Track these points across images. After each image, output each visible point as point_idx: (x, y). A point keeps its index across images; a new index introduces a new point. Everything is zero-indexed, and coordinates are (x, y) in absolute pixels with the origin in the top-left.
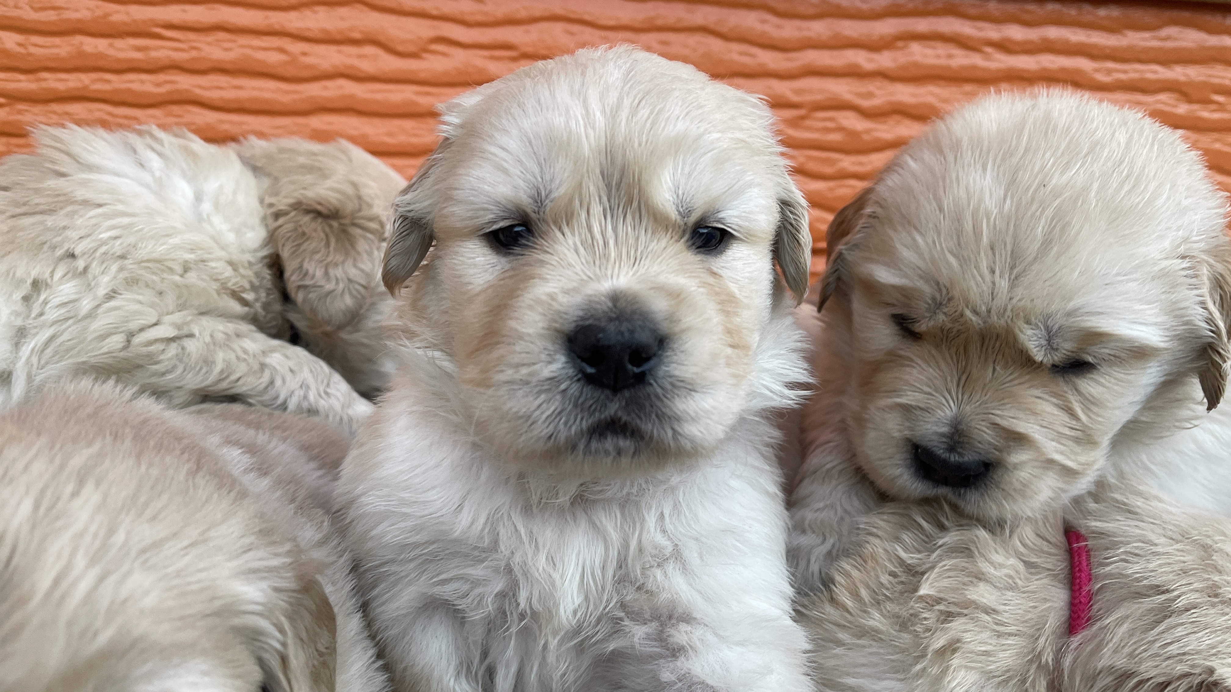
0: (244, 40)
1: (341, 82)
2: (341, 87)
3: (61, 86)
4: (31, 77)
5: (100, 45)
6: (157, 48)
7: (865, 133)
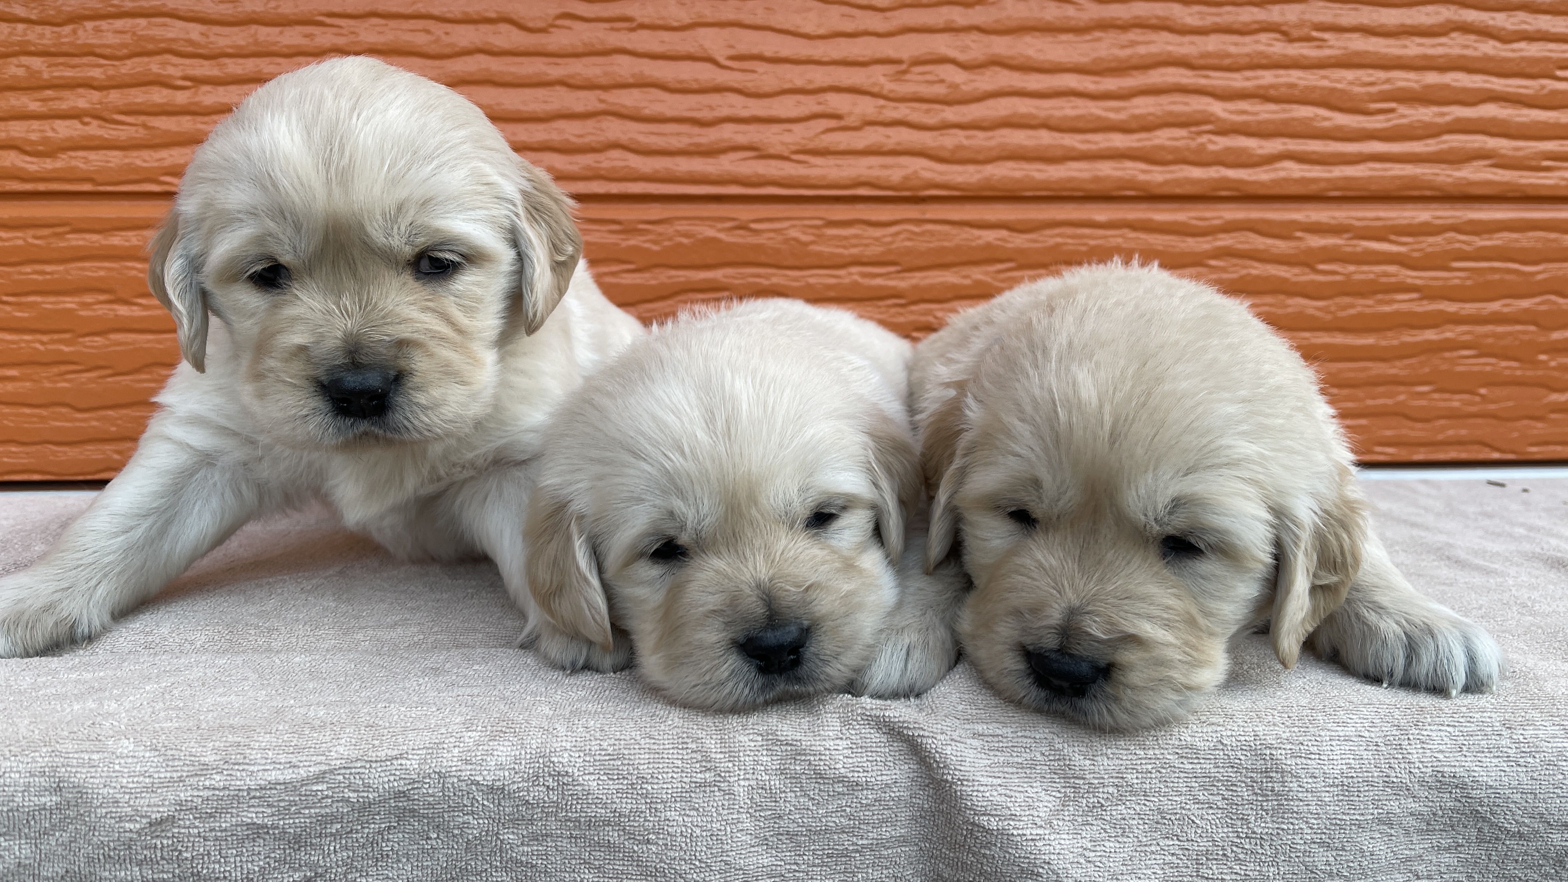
0: (395, 26)
1: (480, 57)
2: (479, 62)
4: (213, 62)
5: (273, 33)
6: (321, 35)
7: (965, 84)
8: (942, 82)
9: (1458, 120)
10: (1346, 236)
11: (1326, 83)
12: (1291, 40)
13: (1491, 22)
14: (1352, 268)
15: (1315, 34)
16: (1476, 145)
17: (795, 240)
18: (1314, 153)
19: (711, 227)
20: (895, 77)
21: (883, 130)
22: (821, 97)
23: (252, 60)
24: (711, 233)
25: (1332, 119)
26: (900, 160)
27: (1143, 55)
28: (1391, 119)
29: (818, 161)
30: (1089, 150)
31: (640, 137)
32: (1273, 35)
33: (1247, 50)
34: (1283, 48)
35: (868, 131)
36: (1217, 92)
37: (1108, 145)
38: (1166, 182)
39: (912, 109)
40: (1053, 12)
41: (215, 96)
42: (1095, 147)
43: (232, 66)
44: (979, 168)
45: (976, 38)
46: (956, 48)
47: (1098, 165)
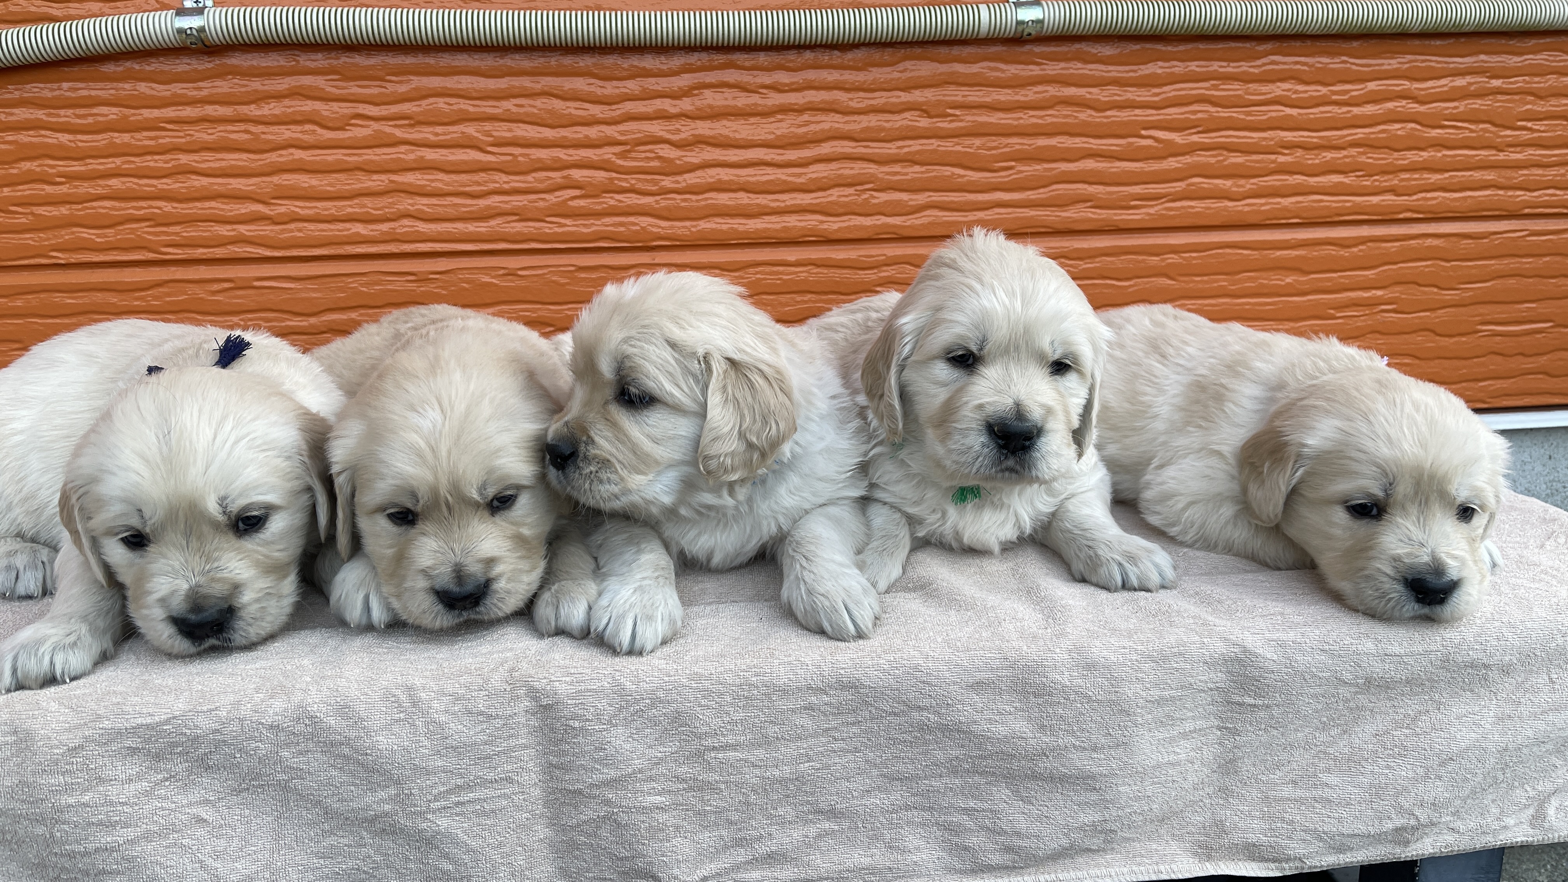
0: (222, 128)
1: (292, 150)
2: (292, 154)
3: (101, 167)
4: (81, 162)
5: (126, 137)
6: (163, 137)
7: (679, 159)
8: (659, 158)
9: (1064, 172)
11: (959, 148)
12: (930, 117)
13: (1088, 96)
15: (949, 111)
16: (1079, 191)
17: (553, 282)
18: (952, 202)
19: (487, 274)
20: (623, 155)
21: (617, 196)
22: (565, 173)
23: (110, 160)
24: (487, 279)
25: (965, 176)
26: (632, 219)
27: (816, 133)
28: (1011, 175)
29: (568, 222)
30: (778, 206)
31: (425, 208)
32: (917, 113)
33: (897, 125)
34: (924, 123)
35: (605, 197)
36: (876, 158)
37: (793, 202)
38: (840, 229)
39: (638, 180)
40: (743, 100)
41: (85, 188)
42: (783, 205)
43: (95, 165)
44: (694, 223)
45: (683, 123)
46: (668, 131)
47: (786, 218)
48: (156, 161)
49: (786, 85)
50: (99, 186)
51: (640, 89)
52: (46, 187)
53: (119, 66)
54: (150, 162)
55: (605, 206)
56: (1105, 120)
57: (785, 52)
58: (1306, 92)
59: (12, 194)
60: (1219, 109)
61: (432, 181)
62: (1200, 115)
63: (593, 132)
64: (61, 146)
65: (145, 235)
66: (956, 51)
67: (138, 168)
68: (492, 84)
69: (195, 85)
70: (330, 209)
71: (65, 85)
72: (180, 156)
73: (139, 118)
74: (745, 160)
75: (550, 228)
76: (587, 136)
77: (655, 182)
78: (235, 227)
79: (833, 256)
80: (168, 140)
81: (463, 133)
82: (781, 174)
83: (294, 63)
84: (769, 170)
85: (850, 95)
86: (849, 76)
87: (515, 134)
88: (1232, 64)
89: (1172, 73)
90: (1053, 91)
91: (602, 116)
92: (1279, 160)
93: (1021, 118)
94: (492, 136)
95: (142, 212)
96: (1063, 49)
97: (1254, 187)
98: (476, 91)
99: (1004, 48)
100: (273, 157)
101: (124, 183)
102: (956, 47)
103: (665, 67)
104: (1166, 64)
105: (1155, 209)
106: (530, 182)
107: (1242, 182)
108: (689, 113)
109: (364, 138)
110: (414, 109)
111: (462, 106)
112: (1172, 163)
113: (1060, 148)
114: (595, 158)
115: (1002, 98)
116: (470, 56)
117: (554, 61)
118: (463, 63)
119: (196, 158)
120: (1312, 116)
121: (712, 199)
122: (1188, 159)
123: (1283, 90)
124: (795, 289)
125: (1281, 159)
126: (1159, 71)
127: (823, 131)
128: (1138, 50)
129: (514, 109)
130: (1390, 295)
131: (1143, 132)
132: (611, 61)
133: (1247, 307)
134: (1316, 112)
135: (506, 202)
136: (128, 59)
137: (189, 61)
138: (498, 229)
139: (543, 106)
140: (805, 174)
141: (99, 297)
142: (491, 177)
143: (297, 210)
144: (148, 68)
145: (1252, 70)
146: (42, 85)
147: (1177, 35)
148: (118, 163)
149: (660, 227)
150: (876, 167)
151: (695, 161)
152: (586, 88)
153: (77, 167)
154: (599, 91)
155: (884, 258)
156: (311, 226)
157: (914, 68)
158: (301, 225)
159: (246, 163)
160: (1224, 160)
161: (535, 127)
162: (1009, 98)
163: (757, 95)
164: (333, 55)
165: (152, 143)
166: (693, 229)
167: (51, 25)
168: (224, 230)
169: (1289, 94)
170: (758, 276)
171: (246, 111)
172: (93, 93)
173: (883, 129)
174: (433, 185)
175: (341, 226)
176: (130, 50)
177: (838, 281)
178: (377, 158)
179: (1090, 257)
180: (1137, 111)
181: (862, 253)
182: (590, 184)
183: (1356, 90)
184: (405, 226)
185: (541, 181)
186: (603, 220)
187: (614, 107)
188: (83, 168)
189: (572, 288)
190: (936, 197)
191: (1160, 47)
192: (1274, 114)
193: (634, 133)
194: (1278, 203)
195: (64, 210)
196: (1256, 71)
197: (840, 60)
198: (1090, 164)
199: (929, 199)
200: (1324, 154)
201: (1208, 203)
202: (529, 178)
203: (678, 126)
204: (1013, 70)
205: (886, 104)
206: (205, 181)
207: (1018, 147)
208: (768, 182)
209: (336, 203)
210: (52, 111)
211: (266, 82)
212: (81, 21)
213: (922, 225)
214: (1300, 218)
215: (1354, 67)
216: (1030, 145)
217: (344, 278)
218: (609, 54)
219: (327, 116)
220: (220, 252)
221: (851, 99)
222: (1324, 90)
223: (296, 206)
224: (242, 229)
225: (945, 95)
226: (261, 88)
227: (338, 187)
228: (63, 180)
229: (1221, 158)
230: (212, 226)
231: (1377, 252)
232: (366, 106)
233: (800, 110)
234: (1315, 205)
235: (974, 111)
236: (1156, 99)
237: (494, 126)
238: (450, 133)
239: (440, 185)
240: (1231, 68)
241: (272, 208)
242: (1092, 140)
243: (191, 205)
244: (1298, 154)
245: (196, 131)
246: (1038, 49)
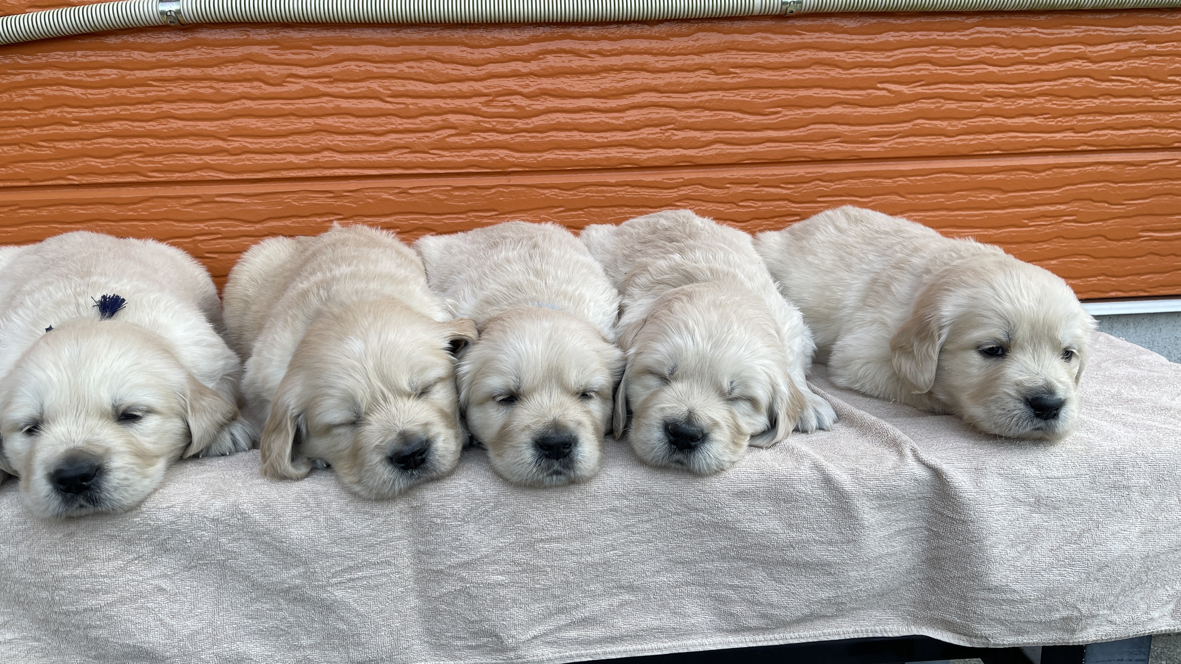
0: (192, 85)
1: (244, 101)
2: (244, 104)
3: (105, 113)
4: (90, 110)
5: (123, 91)
6: (150, 91)
7: (528, 106)
8: (514, 106)
9: (818, 115)
10: (755, 185)
11: (739, 98)
12: (717, 74)
13: (837, 58)
14: (760, 204)
15: (731, 70)
16: (830, 130)
17: (435, 198)
18: (734, 138)
19: (386, 193)
20: (487, 104)
21: (482, 134)
22: (444, 117)
23: (112, 108)
24: (386, 196)
25: (744, 118)
26: (493, 151)
27: (631, 86)
28: (778, 118)
29: (446, 153)
30: (603, 142)
31: (340, 143)
32: (707, 71)
33: (692, 81)
34: (712, 79)
35: (473, 135)
36: (676, 106)
37: (613, 139)
38: (649, 159)
39: (499, 122)
40: (576, 63)
41: (93, 129)
42: (606, 140)
43: (101, 112)
44: (540, 154)
45: (532, 80)
46: (520, 86)
47: (609, 151)
48: (145, 109)
49: (609, 51)
50: (104, 127)
51: (500, 54)
52: (65, 128)
53: (118, 39)
54: (141, 109)
55: (473, 141)
56: (850, 76)
57: (608, 27)
58: (1005, 54)
59: (40, 133)
60: (938, 68)
61: (346, 123)
62: (922, 72)
63: (465, 87)
64: (76, 98)
65: (137, 164)
66: (737, 25)
67: (132, 114)
68: (390, 51)
69: (174, 53)
70: (271, 144)
71: (79, 53)
72: (163, 105)
73: (133, 77)
74: (578, 107)
75: (433, 158)
76: (460, 90)
77: (511, 124)
78: (202, 157)
79: (644, 179)
80: (154, 93)
81: (368, 87)
82: (603, 118)
83: (245, 37)
84: (596, 115)
85: (657, 59)
86: (656, 45)
87: (407, 88)
88: (947, 34)
89: (902, 41)
90: (810, 54)
91: (472, 75)
92: (983, 106)
93: (786, 75)
94: (391, 90)
95: (134, 146)
96: (818, 22)
97: (965, 126)
98: (378, 56)
99: (773, 23)
100: (230, 106)
101: (121, 125)
102: (736, 22)
103: (518, 38)
104: (897, 34)
105: (888, 144)
106: (418, 124)
107: (955, 123)
108: (536, 73)
109: (296, 91)
110: (333, 70)
111: (368, 68)
112: (901, 109)
113: (815, 97)
114: (466, 106)
115: (771, 60)
116: (374, 31)
117: (436, 34)
118: (369, 36)
119: (174, 107)
120: (1009, 73)
121: (553, 136)
122: (914, 105)
123: (987, 53)
124: (615, 204)
125: (985, 105)
126: (891, 39)
127: (636, 85)
128: (875, 23)
129: (407, 70)
130: (1071, 209)
131: (879, 85)
132: (478, 34)
133: (960, 218)
134: (1012, 70)
135: (400, 139)
136: (125, 34)
137: (169, 35)
138: (394, 159)
139: (429, 68)
140: (623, 117)
141: (103, 208)
142: (390, 120)
143: (247, 145)
144: (139, 40)
145: (962, 38)
146: (62, 53)
147: (904, 12)
148: (118, 110)
149: (514, 157)
150: (677, 112)
151: (541, 108)
152: (460, 54)
153: (87, 113)
154: (469, 56)
155: (682, 180)
156: (257, 157)
157: (704, 38)
158: (250, 156)
159: (210, 111)
160: (942, 106)
161: (422, 83)
162: (776, 60)
163: (587, 59)
164: (274, 30)
165: (142, 95)
166: (539, 159)
167: (69, 9)
168: (194, 160)
169: (991, 56)
170: (587, 194)
171: (211, 72)
172: (100, 59)
173: (681, 84)
174: (347, 126)
175: (279, 156)
176: (126, 27)
177: (647, 198)
178: (306, 106)
179: (838, 180)
180: (874, 70)
181: (666, 176)
182: (462, 125)
183: (1043, 52)
184: (326, 156)
185: (425, 123)
186: (472, 152)
187: (480, 68)
188: (92, 114)
189: (449, 203)
190: (722, 135)
191: (892, 21)
192: (980, 71)
193: (495, 87)
194: (984, 139)
195: (78, 145)
196: (966, 38)
197: (649, 32)
198: (838, 110)
199: (716, 136)
200: (1019, 101)
201: (929, 139)
202: (418, 121)
203: (527, 82)
204: (778, 39)
205: (684, 65)
206: (180, 124)
207: (783, 97)
208: (595, 123)
209: (275, 140)
210: (70, 72)
211: (225, 51)
212: (91, 6)
213: (711, 155)
214: (1000, 150)
215: (1042, 36)
216: (792, 95)
217: (281, 196)
218: (477, 28)
219: (270, 76)
220: (191, 176)
221: (657, 61)
222: (1018, 53)
223: (246, 142)
224: (207, 159)
225: (728, 58)
226: (221, 55)
227: (277, 128)
228: (77, 122)
229: (939, 105)
230: (186, 157)
231: (1060, 176)
232: (298, 68)
233: (620, 70)
234: (1011, 140)
235: (750, 70)
236: (889, 60)
237: (391, 83)
238: (359, 88)
239: (351, 126)
240: (946, 37)
241: (229, 143)
242: (840, 92)
243: (170, 141)
244: (999, 102)
245: (175, 87)
246: (798, 23)
